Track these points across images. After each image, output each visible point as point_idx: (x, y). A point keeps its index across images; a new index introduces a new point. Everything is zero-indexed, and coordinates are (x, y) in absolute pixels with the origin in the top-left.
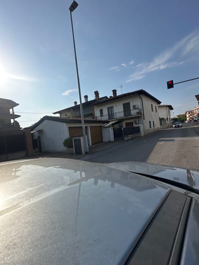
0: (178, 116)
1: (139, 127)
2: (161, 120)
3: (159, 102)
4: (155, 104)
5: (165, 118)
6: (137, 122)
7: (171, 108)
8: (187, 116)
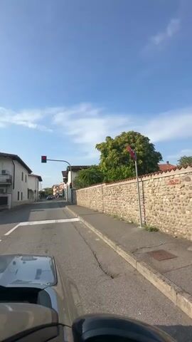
0: (45, 189)
1: (7, 198)
2: (29, 191)
3: (30, 171)
4: (26, 173)
5: (33, 190)
6: (5, 191)
7: (40, 179)
8: (54, 190)
